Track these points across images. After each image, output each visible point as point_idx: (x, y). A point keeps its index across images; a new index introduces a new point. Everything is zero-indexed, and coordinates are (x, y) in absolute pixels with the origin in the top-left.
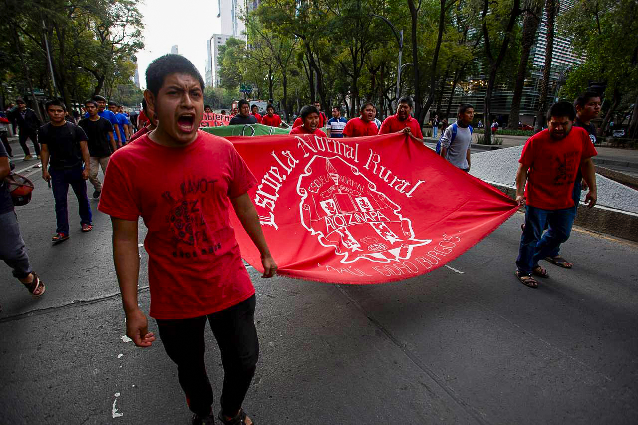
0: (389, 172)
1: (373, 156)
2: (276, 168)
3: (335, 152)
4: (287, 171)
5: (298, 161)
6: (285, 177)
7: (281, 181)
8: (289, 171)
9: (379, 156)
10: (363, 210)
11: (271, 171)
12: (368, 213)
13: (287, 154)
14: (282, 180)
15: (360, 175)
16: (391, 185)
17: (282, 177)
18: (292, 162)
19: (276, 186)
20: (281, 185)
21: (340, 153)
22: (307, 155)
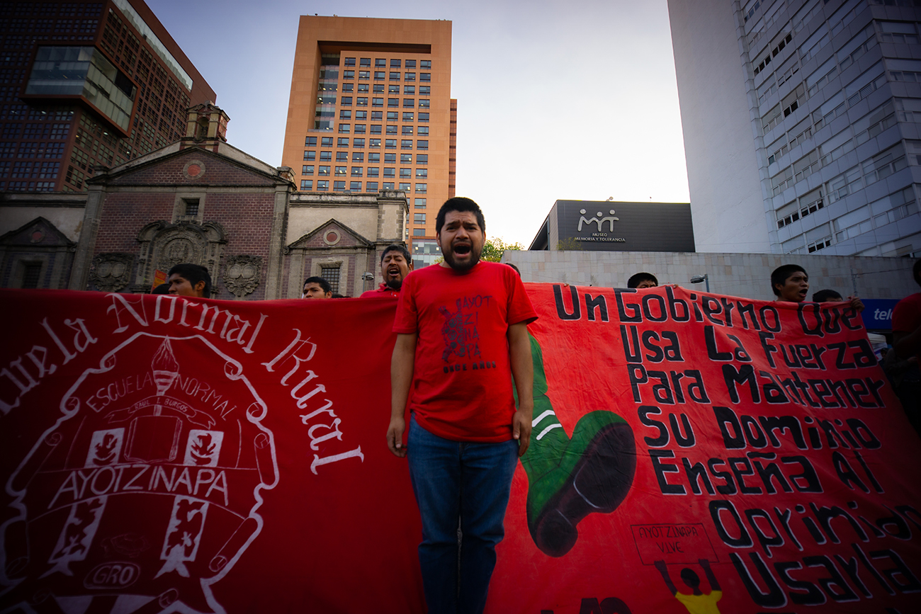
0: (321, 388)
1: (299, 343)
2: (44, 350)
3: (200, 327)
4: (64, 357)
5: (96, 339)
6: (53, 368)
7: (42, 375)
8: (69, 357)
9: (315, 346)
10: (189, 461)
11: (31, 355)
12: (193, 471)
13: (77, 326)
14: (46, 373)
15: (241, 380)
16: (305, 419)
17: (47, 366)
18: (82, 339)
19: (26, 383)
20: (38, 383)
21: (210, 330)
22: (121, 330)
